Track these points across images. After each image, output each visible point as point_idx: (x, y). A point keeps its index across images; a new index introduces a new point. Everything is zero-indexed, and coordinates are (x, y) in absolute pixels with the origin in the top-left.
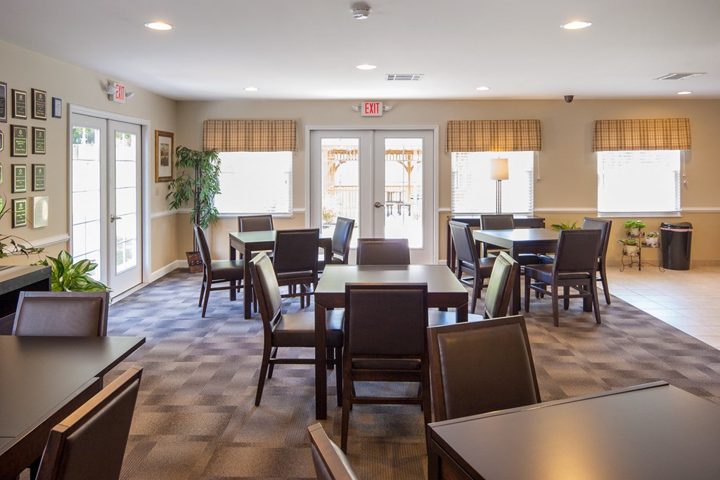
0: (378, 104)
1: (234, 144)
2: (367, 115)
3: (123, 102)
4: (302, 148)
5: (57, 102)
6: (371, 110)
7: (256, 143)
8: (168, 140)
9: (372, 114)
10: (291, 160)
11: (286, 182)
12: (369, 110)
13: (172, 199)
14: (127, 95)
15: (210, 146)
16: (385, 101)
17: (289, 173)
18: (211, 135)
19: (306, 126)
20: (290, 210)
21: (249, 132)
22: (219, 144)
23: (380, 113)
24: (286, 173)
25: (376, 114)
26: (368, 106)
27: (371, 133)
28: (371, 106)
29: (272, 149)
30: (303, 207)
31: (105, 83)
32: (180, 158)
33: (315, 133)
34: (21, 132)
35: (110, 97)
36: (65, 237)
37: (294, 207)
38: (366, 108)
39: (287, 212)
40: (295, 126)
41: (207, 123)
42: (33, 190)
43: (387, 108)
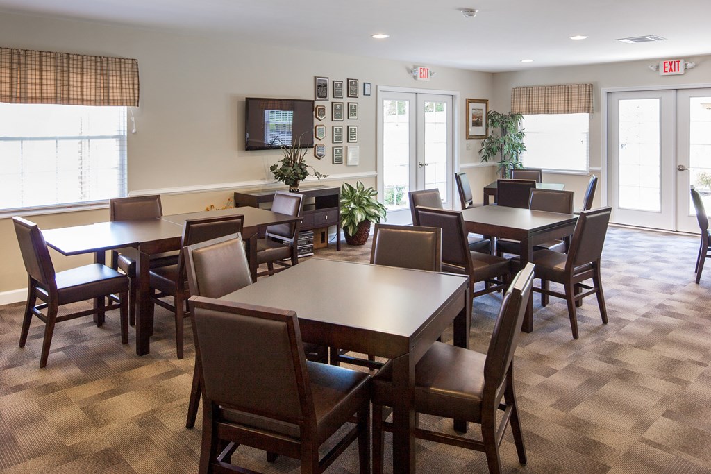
0: (678, 62)
1: (535, 107)
2: (666, 74)
3: (428, 79)
4: (599, 110)
5: (366, 85)
6: (671, 69)
7: (554, 107)
8: (483, 106)
9: (671, 73)
10: (588, 121)
11: (582, 141)
12: (667, 69)
13: (484, 153)
14: (431, 74)
15: (516, 110)
16: (687, 59)
17: (587, 133)
18: (517, 100)
19: (602, 89)
20: (587, 168)
21: (548, 97)
22: (523, 108)
23: (682, 71)
24: (583, 133)
25: (676, 73)
26: (667, 65)
27: (674, 92)
28: (671, 65)
29: (568, 111)
30: (599, 166)
31: (411, 67)
32: (490, 121)
33: (613, 95)
34: (338, 106)
35: (415, 77)
36: (374, 173)
37: (590, 166)
38: (665, 67)
39: (585, 169)
40: (591, 89)
41: (514, 90)
42: (348, 142)
43: (689, 65)
